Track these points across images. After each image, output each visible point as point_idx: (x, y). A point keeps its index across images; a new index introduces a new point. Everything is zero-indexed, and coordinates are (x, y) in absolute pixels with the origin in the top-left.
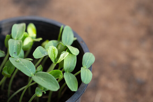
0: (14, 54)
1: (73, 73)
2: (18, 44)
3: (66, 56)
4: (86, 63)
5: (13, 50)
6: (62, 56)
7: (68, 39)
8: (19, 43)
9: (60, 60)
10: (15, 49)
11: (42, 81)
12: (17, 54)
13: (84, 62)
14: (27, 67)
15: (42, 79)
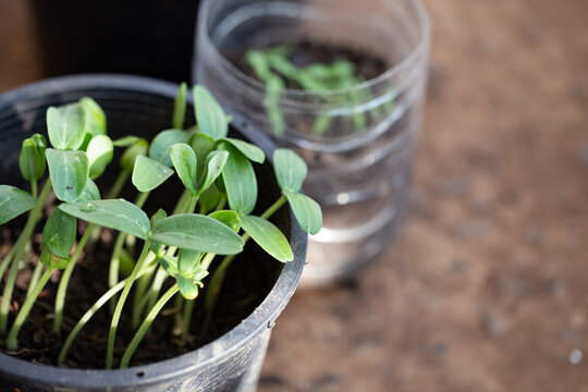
0: (66, 191)
1: (257, 211)
2: (76, 163)
3: (224, 162)
4: (288, 179)
5: (63, 178)
6: (212, 165)
7: (213, 122)
8: (77, 158)
9: (211, 178)
10: (67, 177)
11: (187, 238)
12: (75, 189)
13: (281, 177)
14: (123, 215)
15: (182, 234)
